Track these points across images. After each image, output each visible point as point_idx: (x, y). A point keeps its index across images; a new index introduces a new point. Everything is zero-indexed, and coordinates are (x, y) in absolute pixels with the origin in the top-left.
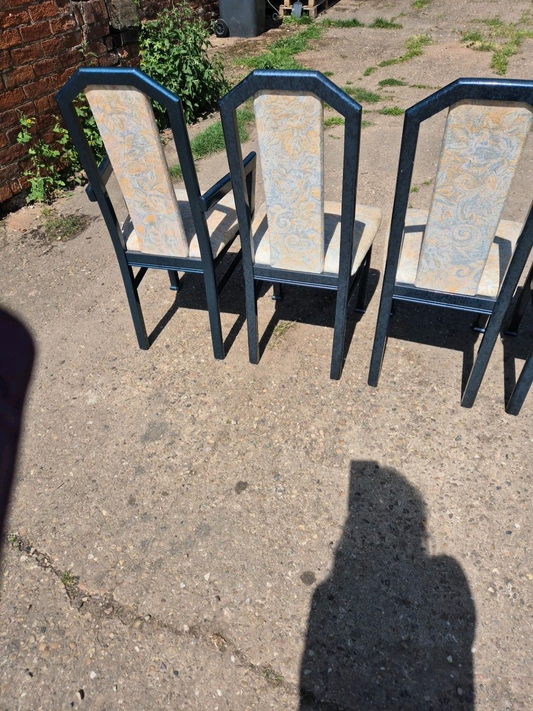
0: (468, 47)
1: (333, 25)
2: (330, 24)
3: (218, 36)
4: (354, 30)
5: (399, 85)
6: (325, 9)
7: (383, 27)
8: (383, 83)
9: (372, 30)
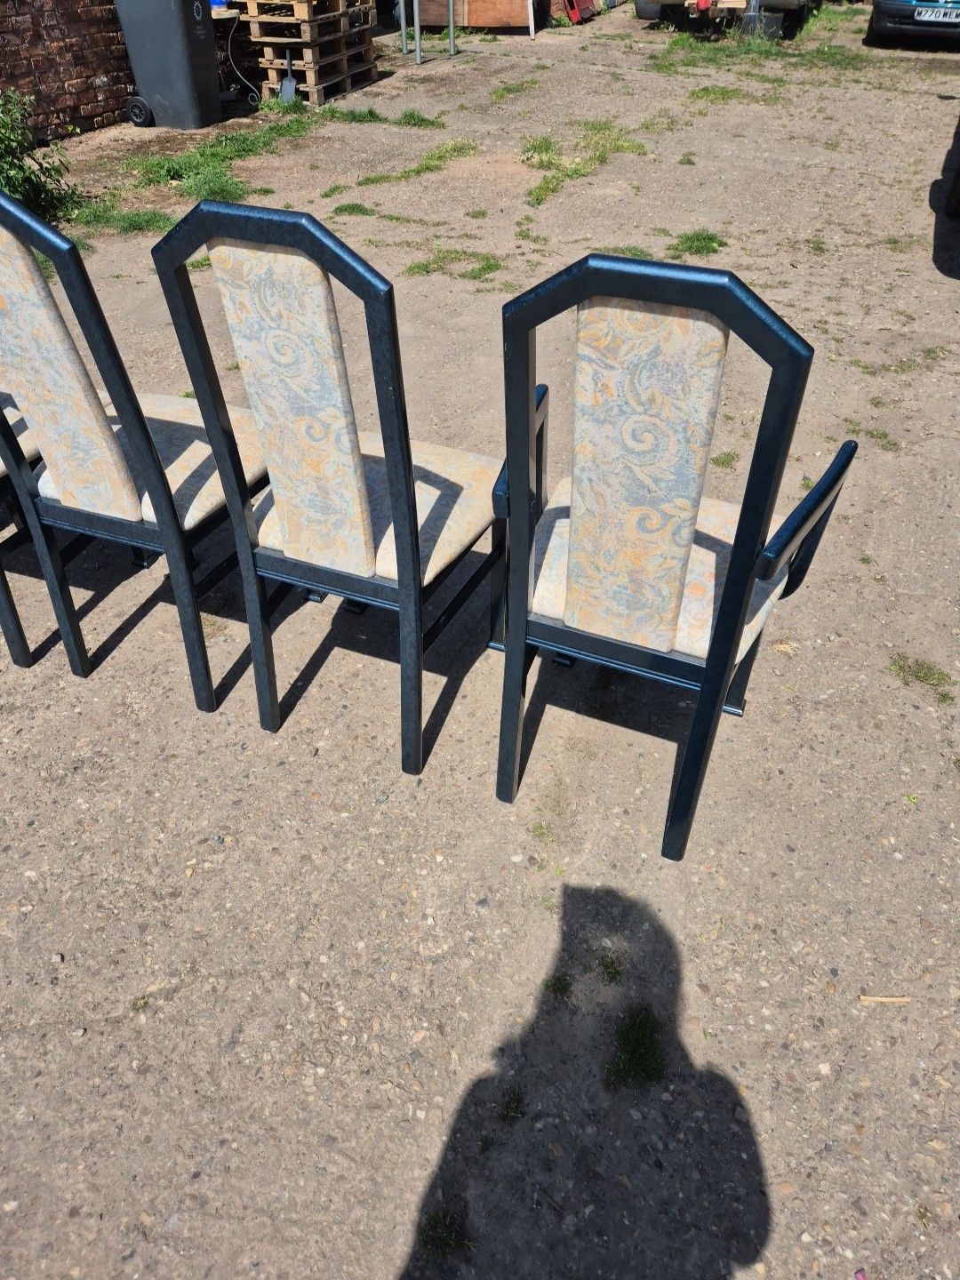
0: (523, 161)
1: (338, 118)
2: (333, 116)
3: (137, 125)
4: (367, 128)
5: (363, 214)
6: (345, 91)
7: (415, 125)
8: (340, 210)
9: (395, 129)
